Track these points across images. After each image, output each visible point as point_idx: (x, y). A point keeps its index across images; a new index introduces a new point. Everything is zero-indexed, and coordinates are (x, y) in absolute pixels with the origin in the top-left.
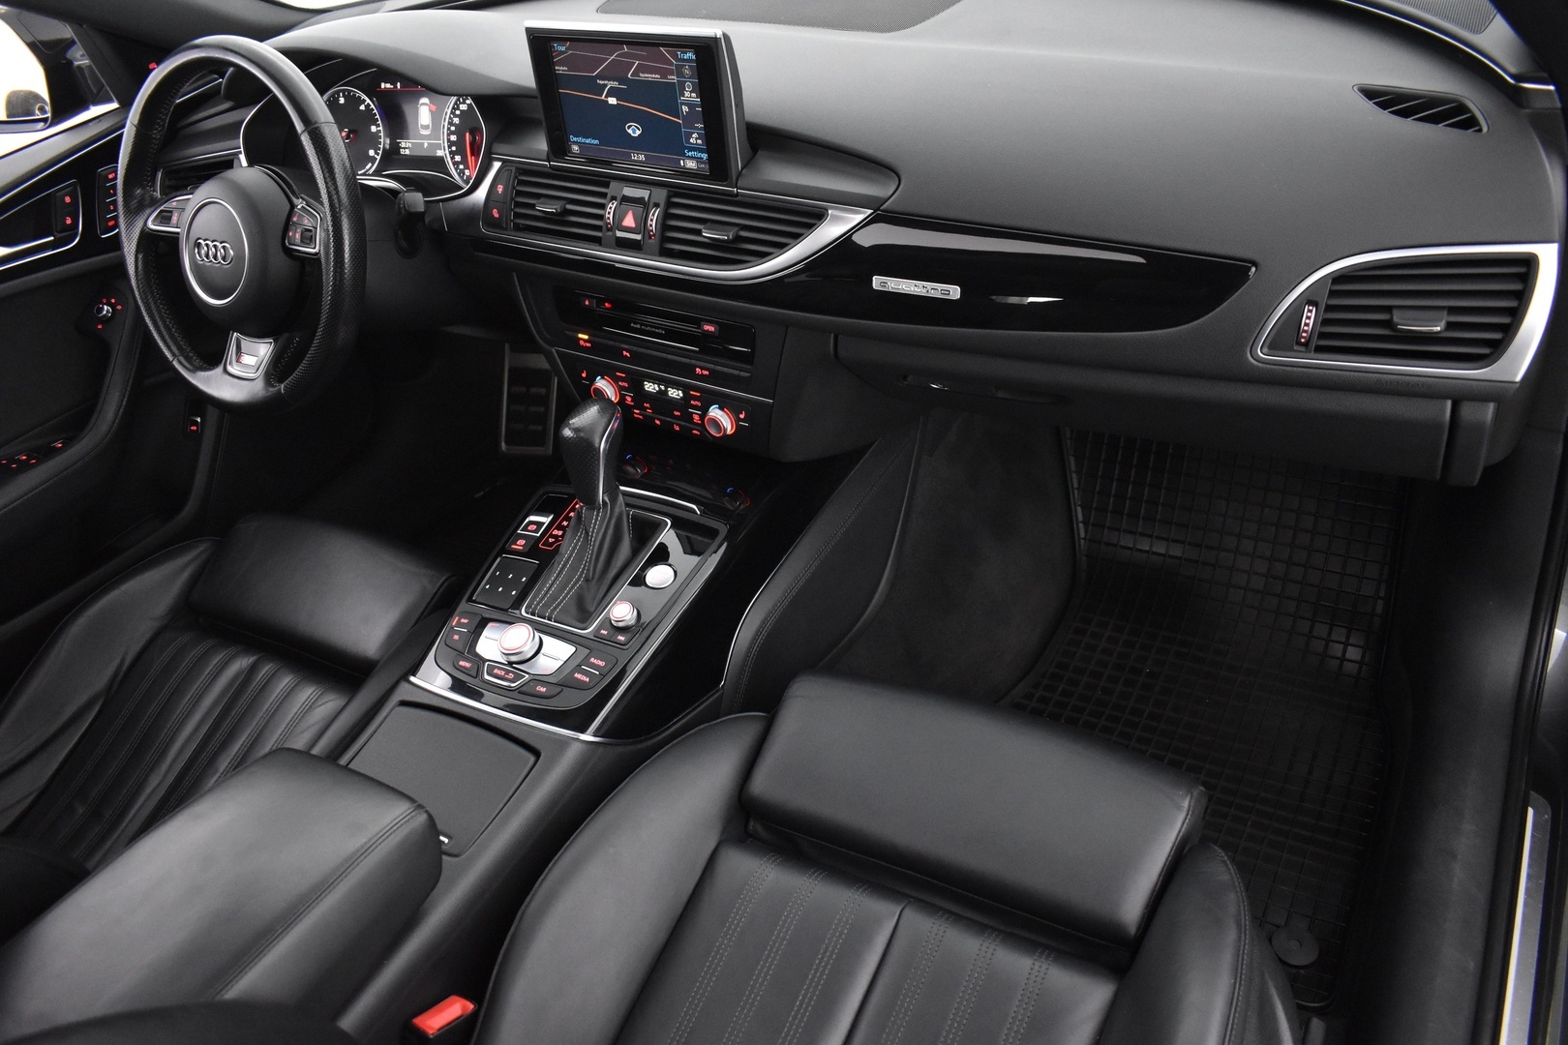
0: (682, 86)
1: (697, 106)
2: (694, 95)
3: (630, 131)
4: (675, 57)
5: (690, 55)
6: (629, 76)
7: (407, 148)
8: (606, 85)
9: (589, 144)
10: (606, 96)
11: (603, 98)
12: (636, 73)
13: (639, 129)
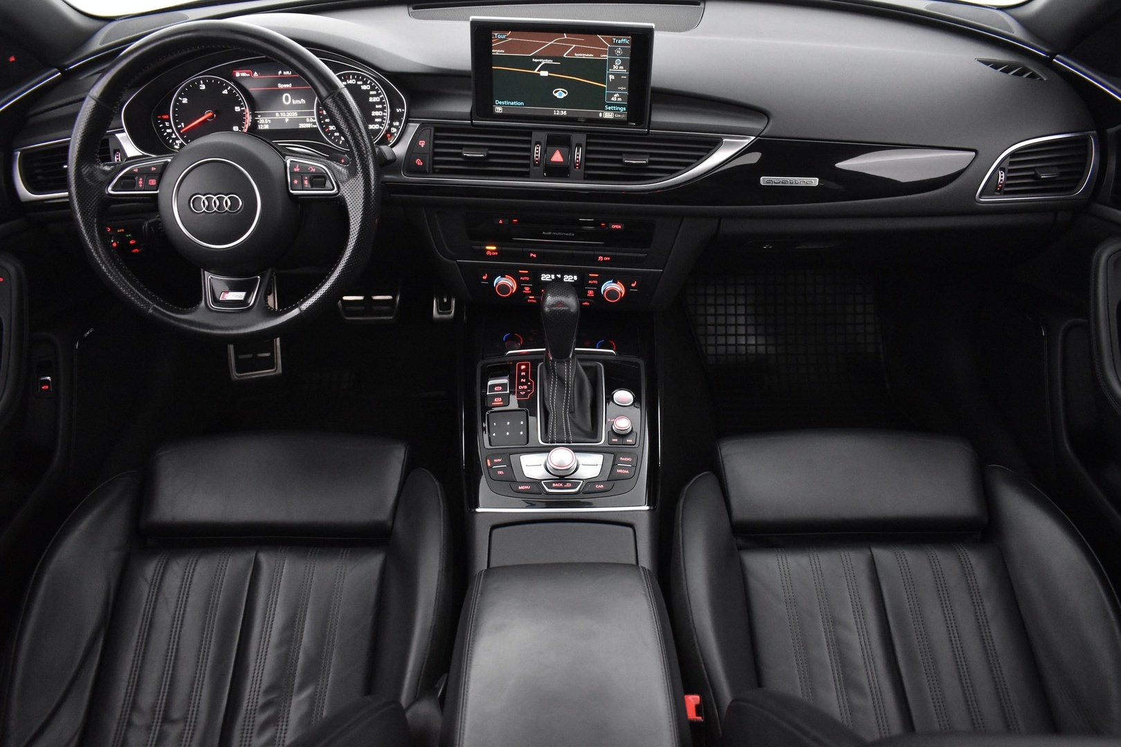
0: (612, 62)
1: (624, 75)
2: (622, 67)
3: (557, 95)
4: (611, 42)
5: (625, 40)
6: (564, 56)
7: (266, 124)
8: (541, 63)
9: (514, 105)
10: (539, 71)
11: (536, 71)
12: (572, 53)
13: (565, 93)
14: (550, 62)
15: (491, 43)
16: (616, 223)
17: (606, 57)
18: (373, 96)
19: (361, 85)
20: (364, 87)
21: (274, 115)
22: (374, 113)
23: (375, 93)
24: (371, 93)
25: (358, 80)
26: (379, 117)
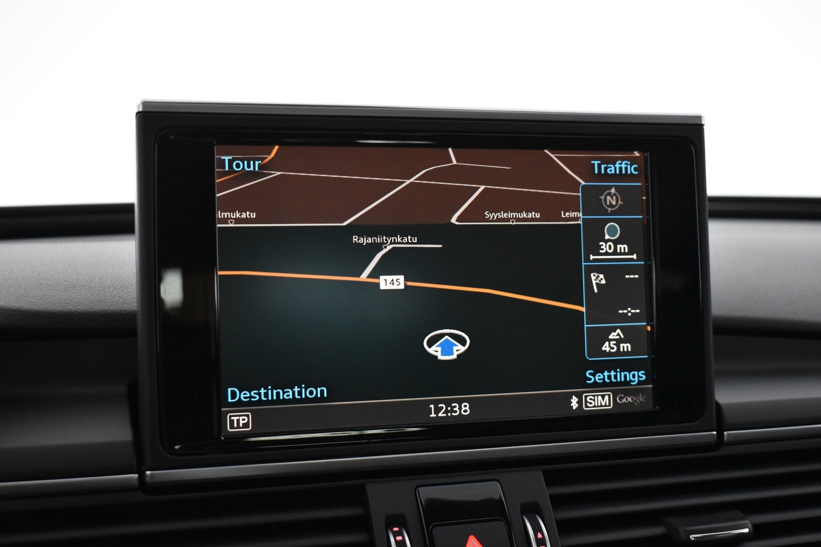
0: (595, 234)
1: (632, 269)
2: (623, 248)
3: (435, 350)
4: (587, 172)
5: (626, 164)
6: (454, 220)
8: (378, 247)
9: (294, 400)
10: (375, 274)
11: (364, 277)
12: (474, 212)
13: (463, 342)
14: (408, 242)
15: (211, 189)
17: (577, 217)
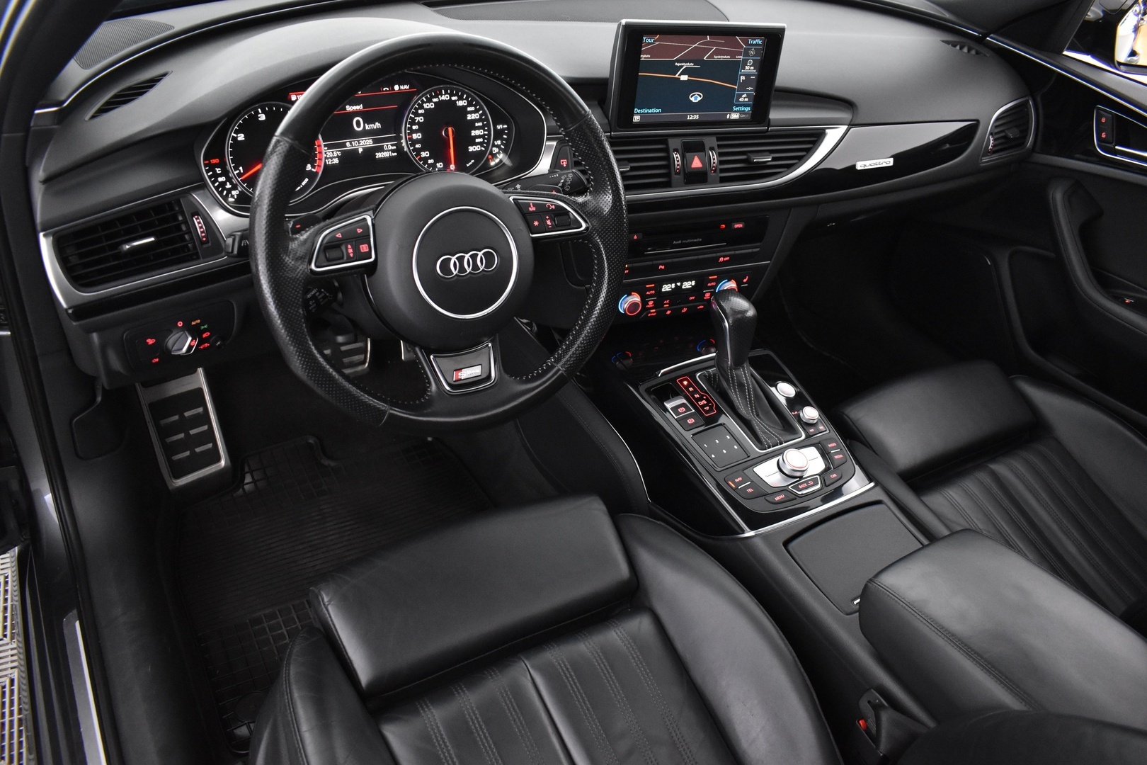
0: (745, 63)
1: (753, 75)
2: (752, 68)
3: (692, 99)
4: (747, 44)
5: (758, 41)
6: (705, 58)
7: (335, 157)
8: (682, 66)
9: (652, 113)
10: (680, 75)
11: (677, 76)
12: (711, 56)
13: (700, 96)
14: (691, 65)
15: (641, 47)
16: (738, 222)
17: (740, 58)
18: (471, 112)
19: (456, 101)
20: (460, 103)
21: (344, 145)
22: (474, 133)
23: (473, 109)
24: (469, 109)
25: (451, 95)
26: (479, 137)
